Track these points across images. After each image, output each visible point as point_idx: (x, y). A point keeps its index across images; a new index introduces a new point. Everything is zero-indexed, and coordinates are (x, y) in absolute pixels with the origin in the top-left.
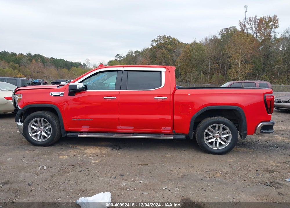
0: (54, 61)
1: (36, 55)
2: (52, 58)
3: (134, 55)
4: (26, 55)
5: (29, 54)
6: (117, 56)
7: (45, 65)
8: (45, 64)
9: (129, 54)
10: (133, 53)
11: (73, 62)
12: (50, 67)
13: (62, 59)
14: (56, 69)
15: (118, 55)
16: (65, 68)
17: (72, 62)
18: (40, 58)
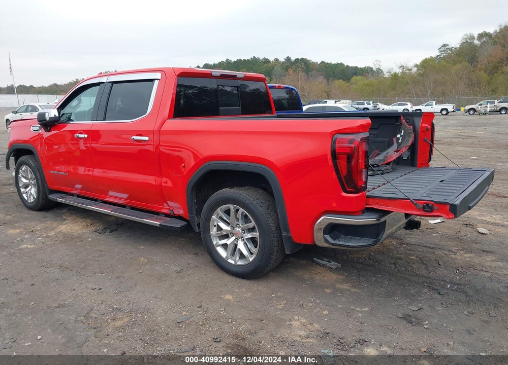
0: (325, 67)
1: (298, 59)
2: (323, 62)
3: (476, 42)
4: (284, 60)
5: (288, 59)
6: (443, 49)
7: (310, 75)
8: (310, 73)
9: (467, 42)
10: (474, 38)
11: (359, 67)
12: (316, 79)
13: (339, 63)
14: (325, 81)
15: (444, 45)
16: (342, 79)
17: (357, 67)
18: (303, 64)
